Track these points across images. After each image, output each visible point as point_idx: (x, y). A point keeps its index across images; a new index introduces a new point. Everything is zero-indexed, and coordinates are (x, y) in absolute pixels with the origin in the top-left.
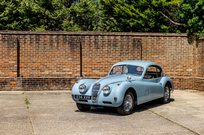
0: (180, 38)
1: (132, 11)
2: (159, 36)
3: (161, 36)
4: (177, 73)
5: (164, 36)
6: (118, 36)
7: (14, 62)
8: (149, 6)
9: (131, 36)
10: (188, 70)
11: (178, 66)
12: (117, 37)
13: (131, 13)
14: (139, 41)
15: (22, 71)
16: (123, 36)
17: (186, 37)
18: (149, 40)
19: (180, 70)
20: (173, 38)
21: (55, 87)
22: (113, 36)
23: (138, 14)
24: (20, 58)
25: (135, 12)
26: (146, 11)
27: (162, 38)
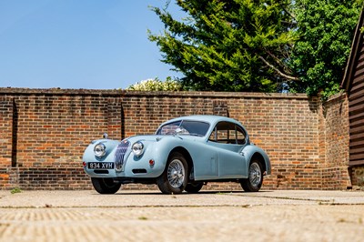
0: (295, 101)
1: (212, 56)
2: (259, 98)
3: (263, 98)
4: (291, 162)
5: (267, 98)
6: (188, 97)
7: (6, 141)
8: (241, 47)
9: (209, 97)
10: (310, 157)
11: (293, 151)
12: (185, 99)
13: (210, 60)
14: (222, 106)
15: (20, 157)
16: (196, 97)
17: (306, 99)
18: (242, 104)
19: (296, 156)
20: (283, 101)
21: (76, 184)
22: (180, 97)
23: (223, 62)
24: (18, 134)
25: (217, 58)
26: (235, 55)
27: (265, 102)
